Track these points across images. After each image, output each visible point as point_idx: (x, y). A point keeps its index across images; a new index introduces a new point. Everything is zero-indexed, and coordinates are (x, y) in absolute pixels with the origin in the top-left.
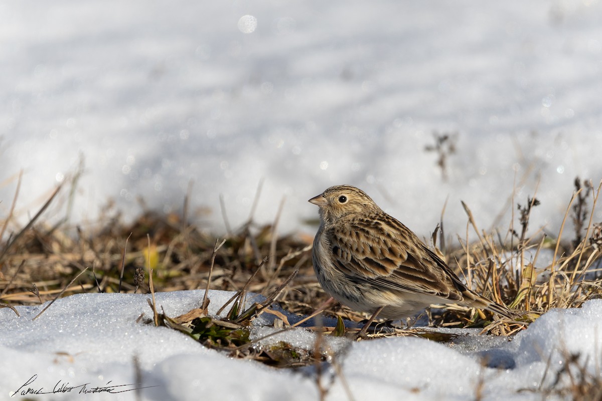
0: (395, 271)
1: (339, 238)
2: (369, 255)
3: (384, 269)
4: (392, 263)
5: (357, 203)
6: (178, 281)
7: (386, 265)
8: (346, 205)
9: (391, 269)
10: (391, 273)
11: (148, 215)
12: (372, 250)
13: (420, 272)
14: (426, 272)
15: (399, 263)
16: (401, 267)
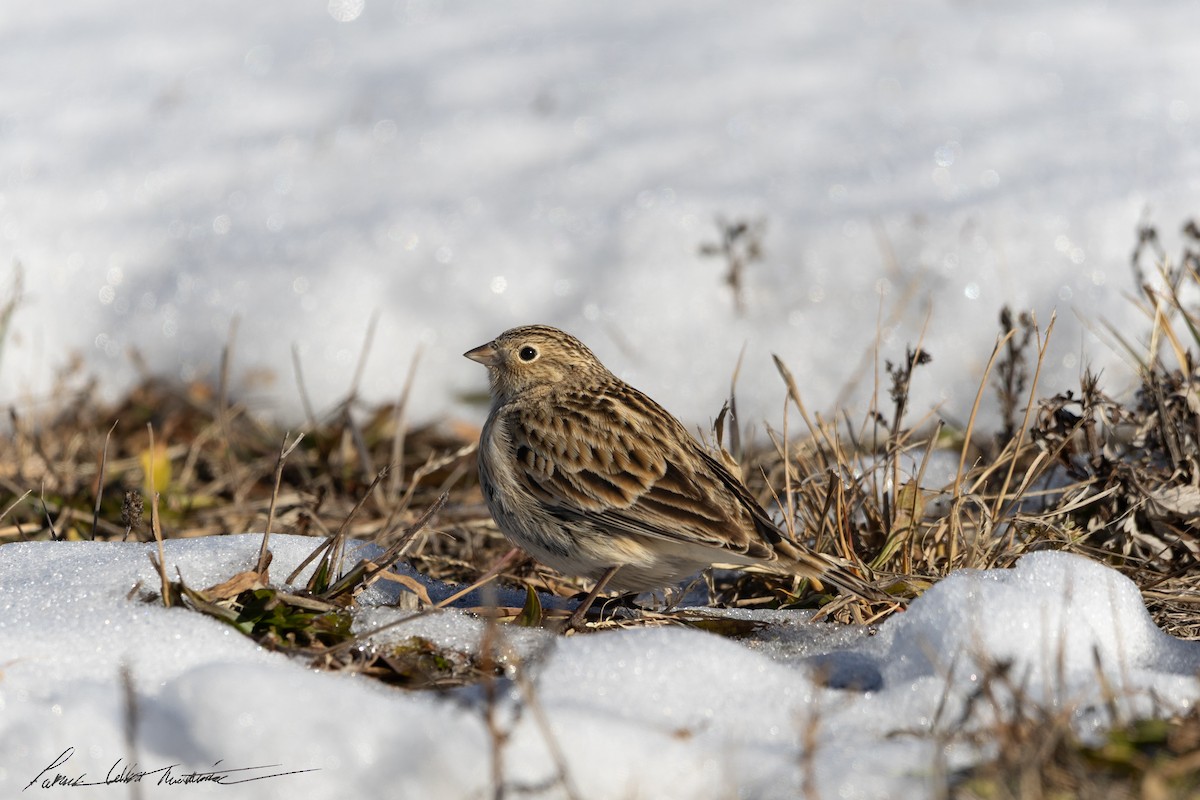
0: (641, 499)
1: (529, 431)
2: (589, 464)
3: (619, 493)
4: (636, 481)
5: (556, 363)
6: (209, 516)
7: (622, 486)
8: (533, 366)
9: (633, 493)
10: (633, 501)
11: (149, 385)
12: (596, 454)
13: (690, 502)
14: (703, 502)
15: (650, 481)
16: (654, 490)
